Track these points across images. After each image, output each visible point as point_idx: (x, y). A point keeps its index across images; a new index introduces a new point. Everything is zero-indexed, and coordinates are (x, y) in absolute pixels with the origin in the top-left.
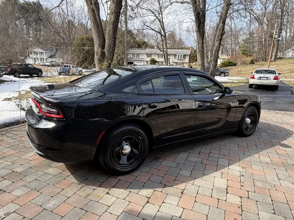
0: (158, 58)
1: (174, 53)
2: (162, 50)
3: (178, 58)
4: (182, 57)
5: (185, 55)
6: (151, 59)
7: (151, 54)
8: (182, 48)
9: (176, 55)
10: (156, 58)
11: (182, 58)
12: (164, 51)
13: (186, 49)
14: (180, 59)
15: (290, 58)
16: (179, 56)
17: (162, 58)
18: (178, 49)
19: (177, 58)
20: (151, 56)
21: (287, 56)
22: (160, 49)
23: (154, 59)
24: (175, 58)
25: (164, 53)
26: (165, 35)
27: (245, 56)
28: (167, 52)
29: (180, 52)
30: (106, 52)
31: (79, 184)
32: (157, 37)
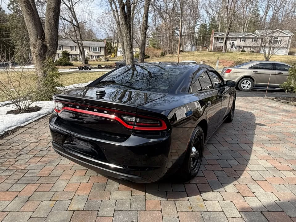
0: (71, 50)
1: (89, 45)
2: (76, 41)
3: (94, 50)
4: (98, 49)
5: (100, 48)
6: (62, 51)
7: (62, 46)
8: (94, 40)
9: (91, 48)
10: (69, 50)
11: (98, 51)
12: (78, 43)
13: (98, 41)
14: (95, 51)
15: (189, 51)
16: (93, 48)
17: (76, 50)
18: (90, 40)
19: (92, 50)
20: (62, 48)
21: (186, 50)
22: (74, 41)
23: (66, 51)
24: (90, 51)
25: (79, 45)
26: (78, 25)
27: (155, 49)
28: (82, 44)
29: (94, 45)
30: (48, 45)
31: (167, 200)
32: (64, 27)
